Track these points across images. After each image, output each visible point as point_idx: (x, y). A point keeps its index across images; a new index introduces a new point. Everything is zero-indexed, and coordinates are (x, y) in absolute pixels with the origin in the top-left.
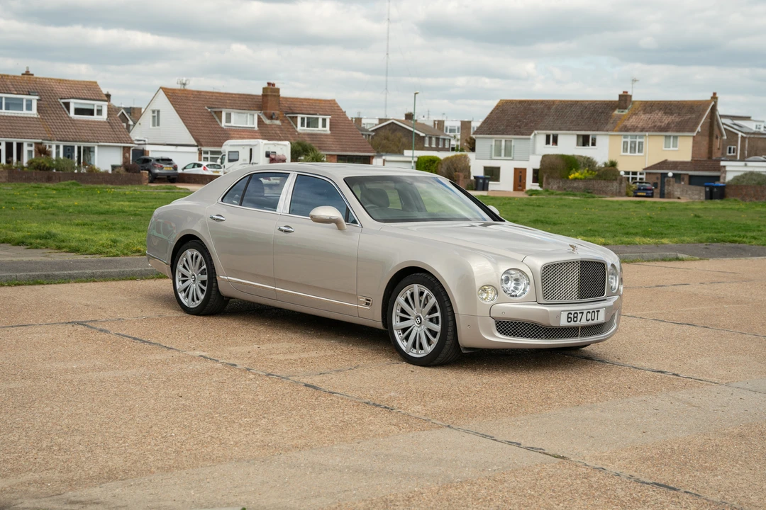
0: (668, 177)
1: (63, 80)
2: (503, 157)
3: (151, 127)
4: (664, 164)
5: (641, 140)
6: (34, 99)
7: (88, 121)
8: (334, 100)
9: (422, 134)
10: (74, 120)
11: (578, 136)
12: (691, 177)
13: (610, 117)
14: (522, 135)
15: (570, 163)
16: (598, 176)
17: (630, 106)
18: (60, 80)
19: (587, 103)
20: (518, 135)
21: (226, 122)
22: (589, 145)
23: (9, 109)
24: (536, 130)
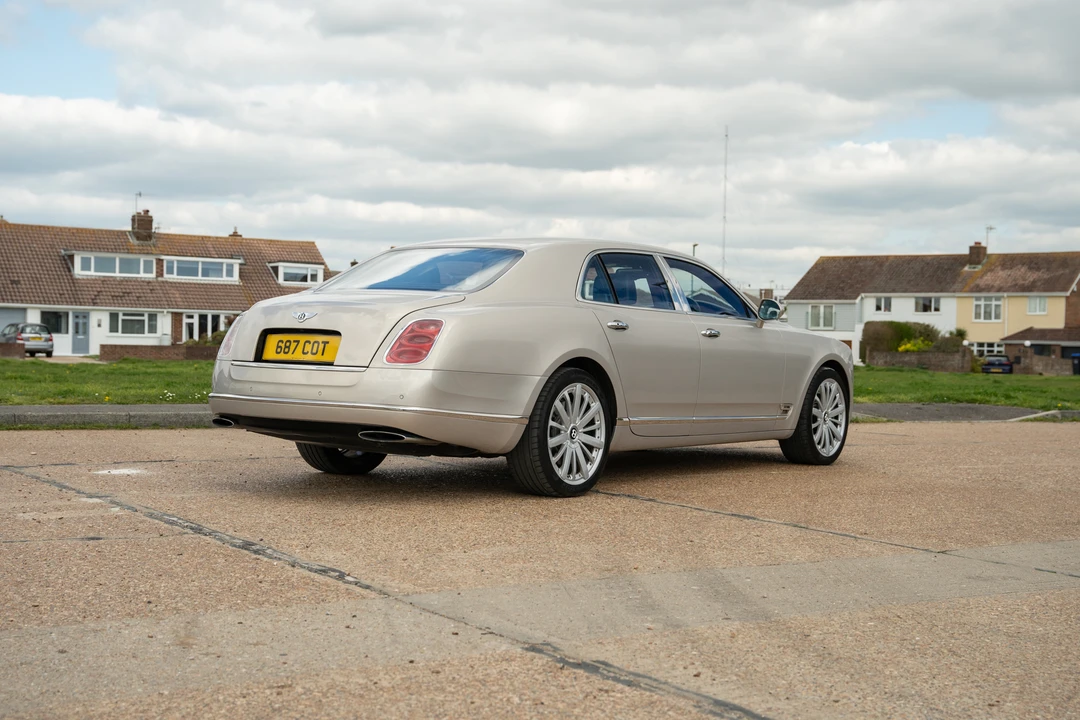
0: (1024, 348)
1: (274, 241)
2: (822, 327)
4: (1028, 333)
5: (998, 303)
6: (236, 263)
7: (300, 289)
10: (283, 288)
11: (917, 298)
12: (1064, 349)
13: (958, 275)
14: (846, 298)
15: (902, 332)
16: (935, 347)
17: (984, 261)
18: (271, 241)
19: (930, 259)
20: (839, 298)
22: (930, 311)
23: (208, 276)
24: (864, 292)
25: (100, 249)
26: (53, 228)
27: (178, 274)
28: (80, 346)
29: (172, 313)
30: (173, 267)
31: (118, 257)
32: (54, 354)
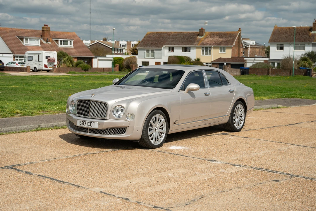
0: (224, 65)
2: (150, 57)
4: (220, 59)
5: (210, 49)
9: (111, 48)
11: (183, 47)
12: (231, 65)
13: (196, 39)
14: (158, 47)
15: (181, 59)
17: (204, 34)
19: (186, 33)
20: (156, 47)
21: (26, 43)
22: (187, 51)
24: (164, 45)
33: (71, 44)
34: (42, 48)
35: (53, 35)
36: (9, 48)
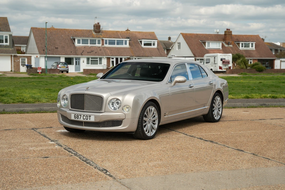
3: (177, 50)
6: (128, 40)
7: (149, 48)
8: (258, 35)
10: (143, 48)
18: (140, 32)
21: (208, 47)
23: (118, 45)
25: (84, 36)
26: (68, 30)
27: (109, 44)
28: (77, 69)
29: (107, 58)
30: (107, 42)
31: (89, 39)
32: (69, 72)
33: (252, 46)
34: (223, 51)
35: (236, 38)
36: (192, 51)
